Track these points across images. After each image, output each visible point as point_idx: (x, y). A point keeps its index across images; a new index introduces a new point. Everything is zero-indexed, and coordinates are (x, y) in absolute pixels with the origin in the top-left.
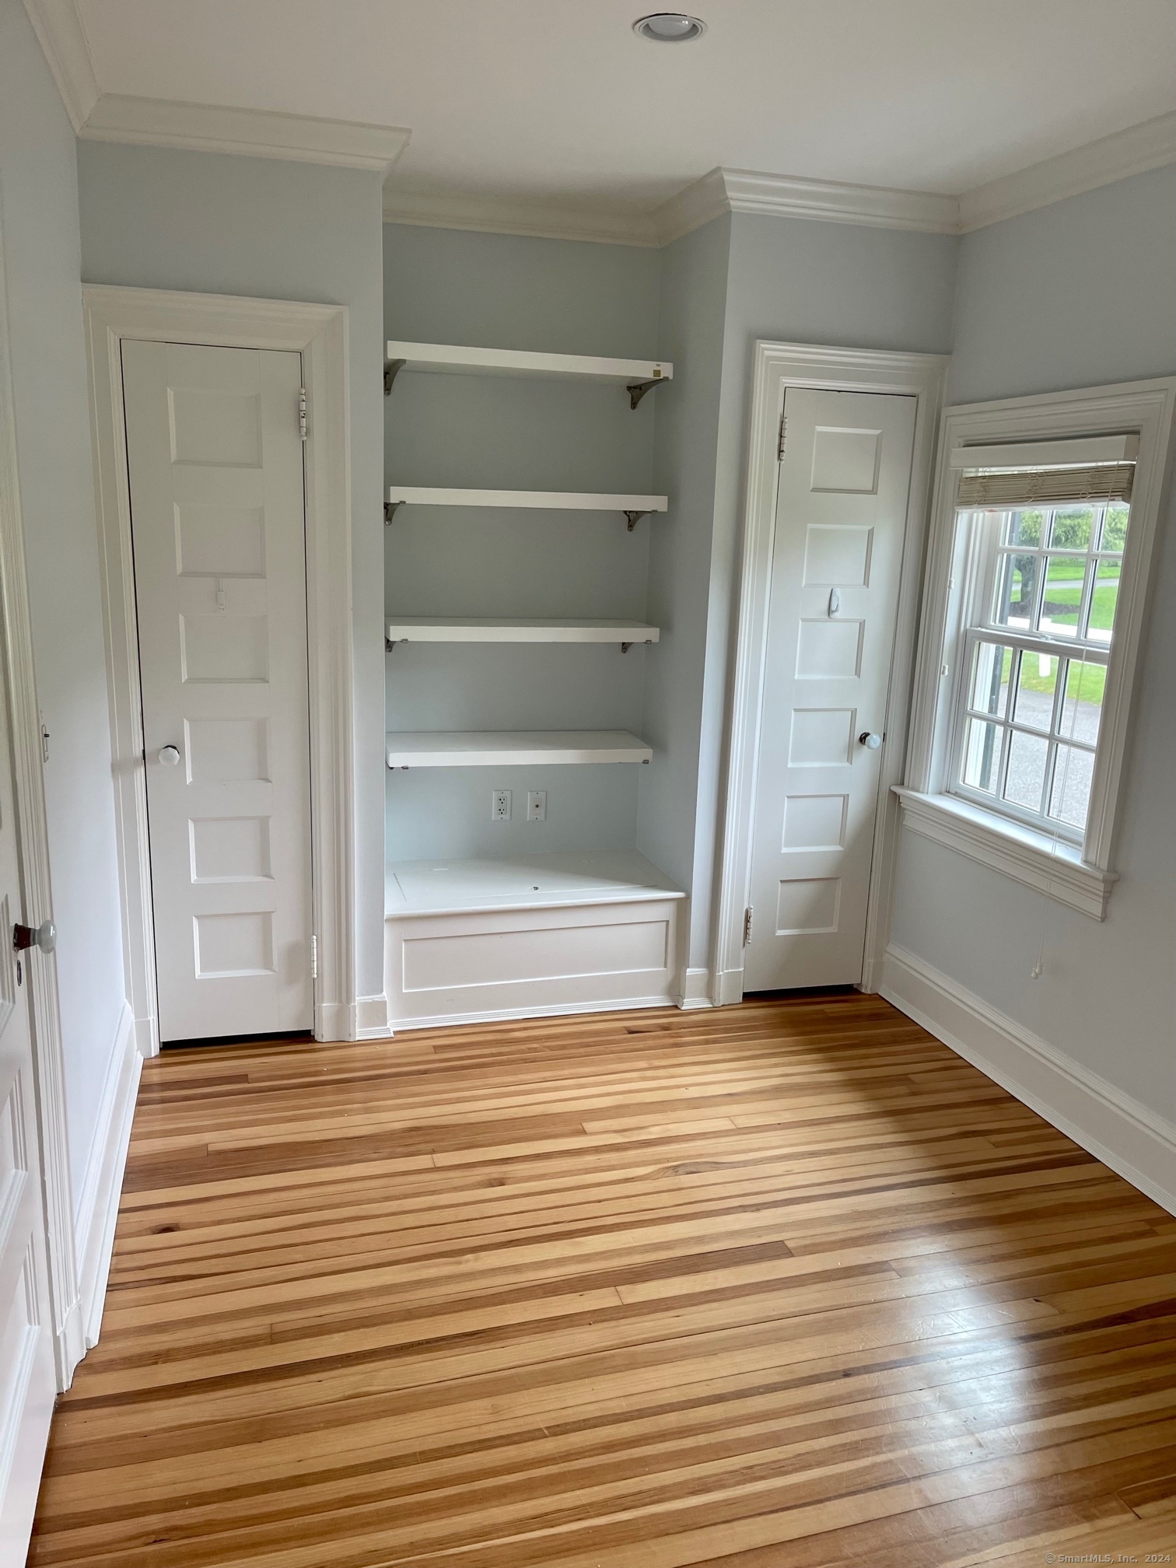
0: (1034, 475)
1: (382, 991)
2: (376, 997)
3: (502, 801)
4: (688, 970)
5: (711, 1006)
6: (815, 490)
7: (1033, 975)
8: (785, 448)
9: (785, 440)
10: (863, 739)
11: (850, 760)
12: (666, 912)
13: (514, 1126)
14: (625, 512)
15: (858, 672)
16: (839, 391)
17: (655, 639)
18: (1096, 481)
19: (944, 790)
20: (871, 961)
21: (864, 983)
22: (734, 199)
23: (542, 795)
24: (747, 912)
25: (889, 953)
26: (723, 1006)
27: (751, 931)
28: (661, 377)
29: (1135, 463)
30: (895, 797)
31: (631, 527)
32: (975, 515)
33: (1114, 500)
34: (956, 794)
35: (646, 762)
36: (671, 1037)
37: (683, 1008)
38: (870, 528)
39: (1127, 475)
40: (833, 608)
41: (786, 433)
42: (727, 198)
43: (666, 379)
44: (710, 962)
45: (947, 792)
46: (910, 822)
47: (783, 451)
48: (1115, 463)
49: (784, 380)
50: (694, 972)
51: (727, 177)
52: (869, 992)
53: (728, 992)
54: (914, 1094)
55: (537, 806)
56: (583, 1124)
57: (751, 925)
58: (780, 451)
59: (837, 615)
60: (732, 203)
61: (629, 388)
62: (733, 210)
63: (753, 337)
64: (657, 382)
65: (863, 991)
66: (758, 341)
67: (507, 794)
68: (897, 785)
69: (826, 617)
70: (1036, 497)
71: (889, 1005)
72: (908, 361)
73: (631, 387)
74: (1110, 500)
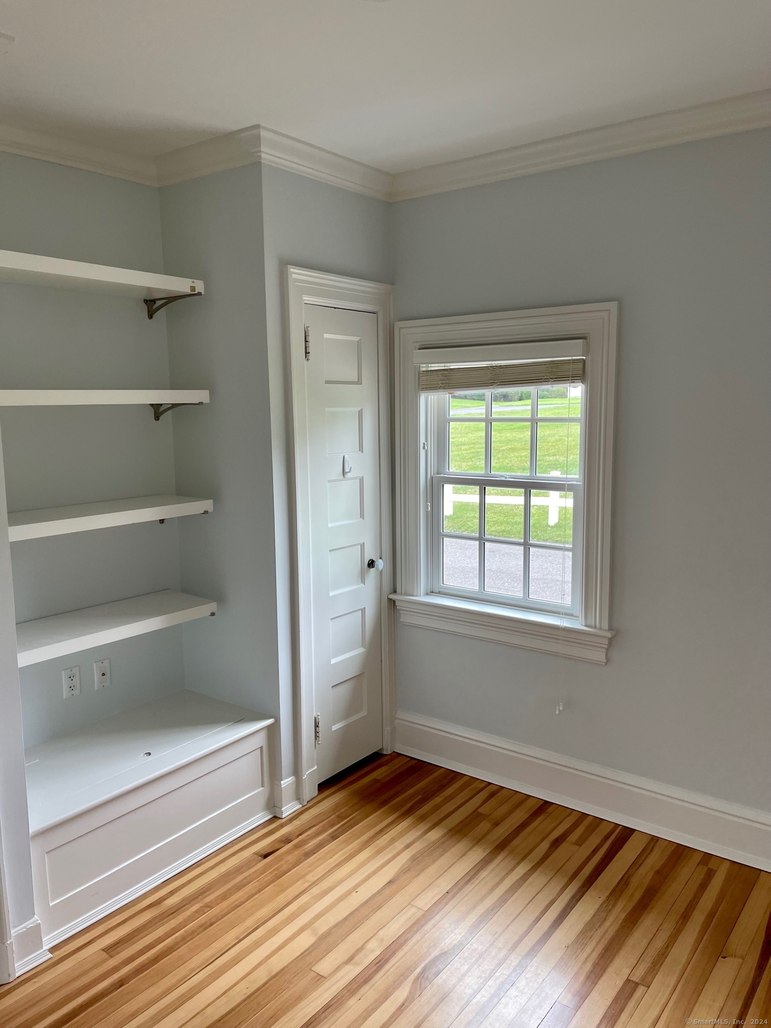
0: (495, 367)
1: (34, 914)
2: (30, 924)
3: (72, 678)
4: (282, 782)
5: (301, 806)
6: (327, 382)
7: (557, 712)
8: (310, 350)
9: (310, 344)
10: (371, 564)
11: (363, 581)
12: (260, 740)
13: (258, 1003)
14: (152, 405)
15: (362, 516)
16: (335, 308)
17: (210, 509)
18: (554, 370)
19: (429, 591)
20: (388, 728)
21: (384, 747)
22: (265, 153)
23: (106, 663)
24: (315, 718)
25: (399, 719)
26: (308, 802)
27: (320, 735)
28: (196, 292)
29: (585, 358)
30: (392, 602)
31: (157, 418)
32: (429, 397)
33: (574, 382)
34: (439, 593)
35: (213, 614)
36: (297, 846)
37: (284, 816)
38: (360, 409)
39: (581, 366)
40: (347, 470)
41: (310, 339)
42: (260, 151)
43: (199, 294)
44: (296, 771)
45: (432, 592)
46: (405, 618)
47: (309, 353)
48: (570, 358)
49: (305, 298)
50: (287, 782)
51: (263, 133)
52: (389, 753)
53: (310, 790)
54: (496, 824)
55: (103, 674)
56: (313, 969)
57: (320, 729)
58: (307, 353)
59: (348, 475)
60: (263, 155)
61: (146, 301)
62: (262, 161)
63: (284, 264)
64: (194, 295)
65: (385, 753)
66: (289, 266)
67: (76, 670)
68: (391, 594)
69: (342, 477)
70: (500, 382)
71: (409, 759)
72: (370, 287)
73: (147, 301)
74: (571, 382)
